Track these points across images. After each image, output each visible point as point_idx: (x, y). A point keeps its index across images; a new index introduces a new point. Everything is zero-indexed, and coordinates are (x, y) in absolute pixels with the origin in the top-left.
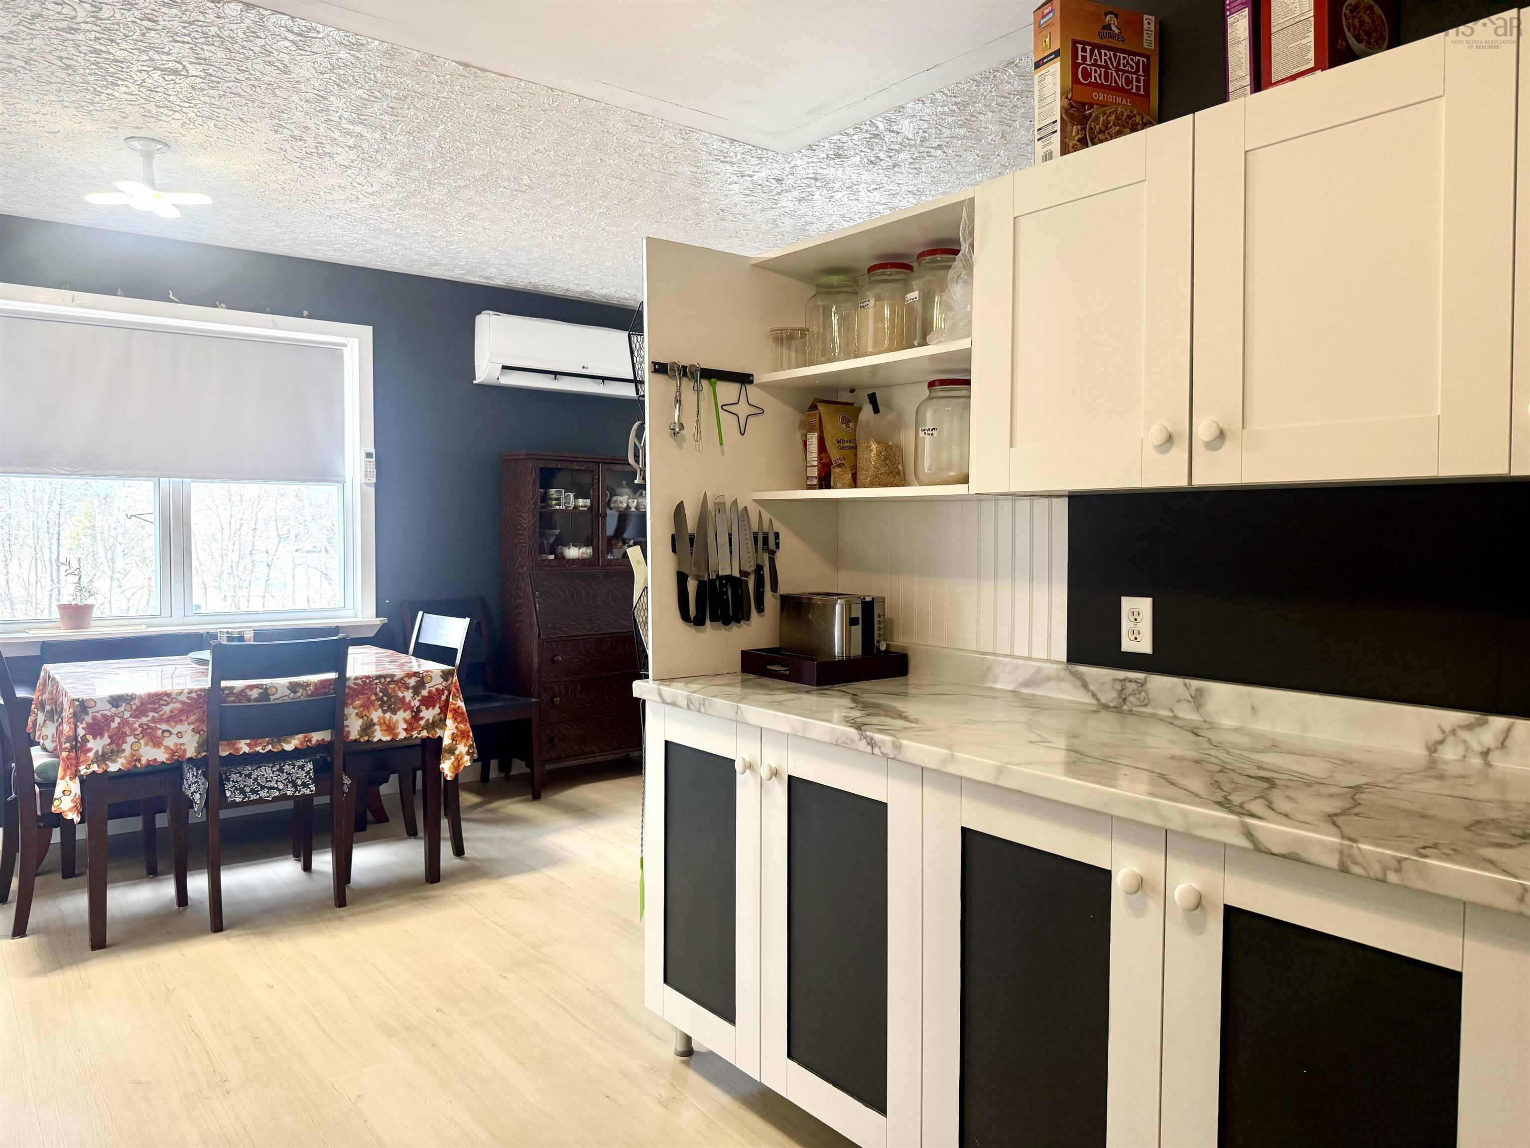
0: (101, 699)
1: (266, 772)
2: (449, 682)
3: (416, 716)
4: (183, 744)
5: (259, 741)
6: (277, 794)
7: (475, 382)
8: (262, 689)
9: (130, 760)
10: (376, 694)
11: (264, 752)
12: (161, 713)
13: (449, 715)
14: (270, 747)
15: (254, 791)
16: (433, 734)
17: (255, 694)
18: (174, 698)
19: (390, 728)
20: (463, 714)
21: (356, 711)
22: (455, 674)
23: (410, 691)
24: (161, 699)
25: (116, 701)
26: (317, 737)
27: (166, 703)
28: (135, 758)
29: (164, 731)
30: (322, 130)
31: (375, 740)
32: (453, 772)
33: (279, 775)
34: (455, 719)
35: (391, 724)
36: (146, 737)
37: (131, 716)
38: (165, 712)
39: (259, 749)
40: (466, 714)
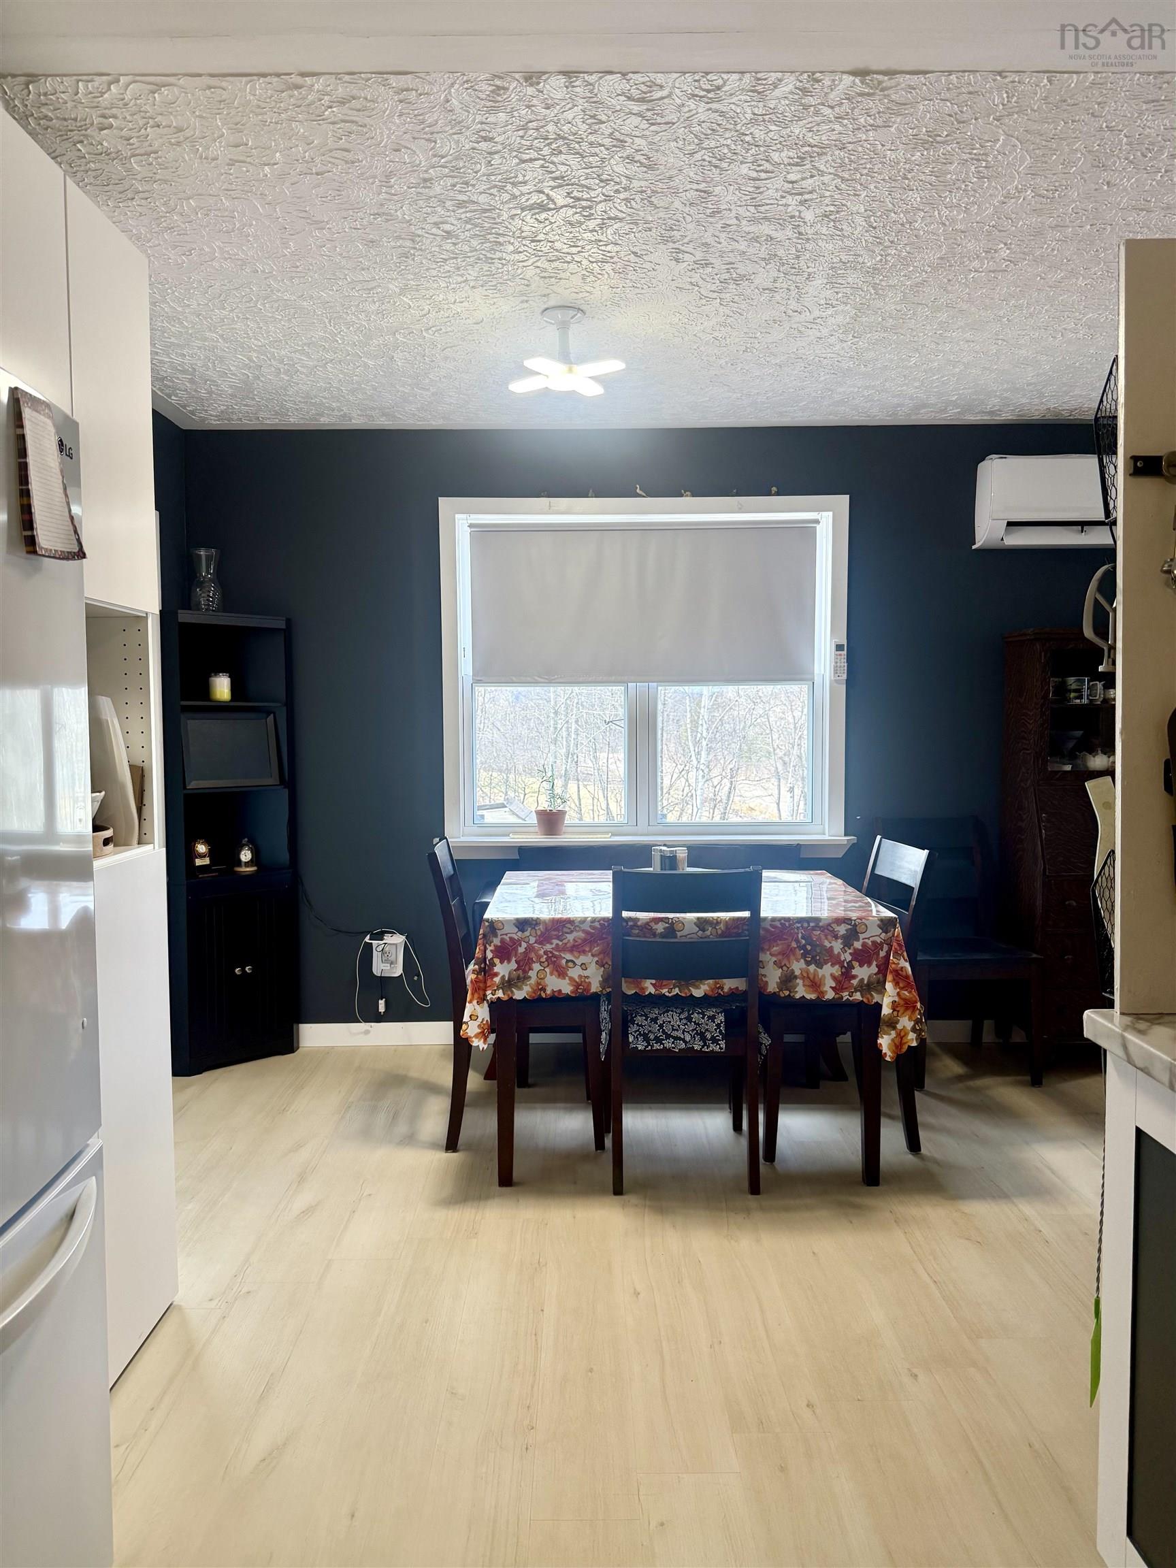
0: (509, 921)
1: (673, 1019)
2: (890, 934)
3: (847, 974)
4: (587, 977)
5: (665, 982)
6: (683, 1046)
7: (974, 547)
8: (667, 923)
9: (535, 988)
10: (797, 941)
11: (670, 995)
12: (564, 941)
13: (890, 977)
14: (676, 991)
15: (658, 1040)
16: (868, 999)
17: (660, 928)
18: (578, 926)
19: (815, 984)
20: (907, 977)
21: (774, 959)
22: (898, 925)
23: (840, 941)
24: (564, 926)
25: (522, 924)
26: (729, 984)
27: (569, 931)
28: (540, 987)
29: (568, 961)
30: (725, 243)
31: (798, 996)
32: (893, 1052)
33: (686, 1024)
34: (896, 984)
35: (817, 979)
36: (551, 966)
37: (535, 942)
38: (569, 941)
39: (665, 991)
40: (912, 979)
